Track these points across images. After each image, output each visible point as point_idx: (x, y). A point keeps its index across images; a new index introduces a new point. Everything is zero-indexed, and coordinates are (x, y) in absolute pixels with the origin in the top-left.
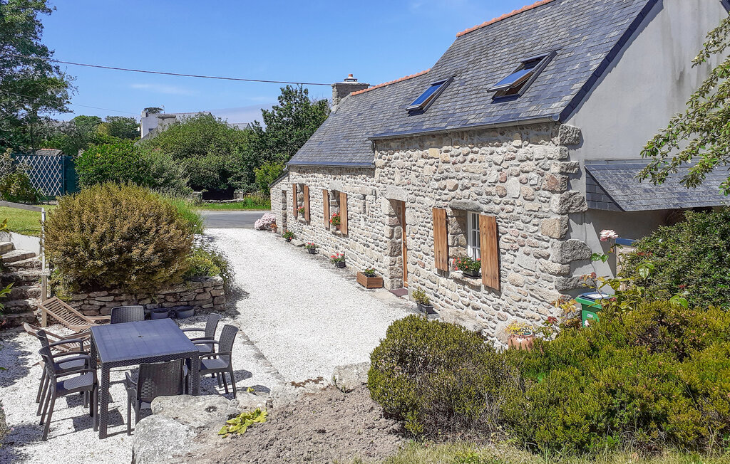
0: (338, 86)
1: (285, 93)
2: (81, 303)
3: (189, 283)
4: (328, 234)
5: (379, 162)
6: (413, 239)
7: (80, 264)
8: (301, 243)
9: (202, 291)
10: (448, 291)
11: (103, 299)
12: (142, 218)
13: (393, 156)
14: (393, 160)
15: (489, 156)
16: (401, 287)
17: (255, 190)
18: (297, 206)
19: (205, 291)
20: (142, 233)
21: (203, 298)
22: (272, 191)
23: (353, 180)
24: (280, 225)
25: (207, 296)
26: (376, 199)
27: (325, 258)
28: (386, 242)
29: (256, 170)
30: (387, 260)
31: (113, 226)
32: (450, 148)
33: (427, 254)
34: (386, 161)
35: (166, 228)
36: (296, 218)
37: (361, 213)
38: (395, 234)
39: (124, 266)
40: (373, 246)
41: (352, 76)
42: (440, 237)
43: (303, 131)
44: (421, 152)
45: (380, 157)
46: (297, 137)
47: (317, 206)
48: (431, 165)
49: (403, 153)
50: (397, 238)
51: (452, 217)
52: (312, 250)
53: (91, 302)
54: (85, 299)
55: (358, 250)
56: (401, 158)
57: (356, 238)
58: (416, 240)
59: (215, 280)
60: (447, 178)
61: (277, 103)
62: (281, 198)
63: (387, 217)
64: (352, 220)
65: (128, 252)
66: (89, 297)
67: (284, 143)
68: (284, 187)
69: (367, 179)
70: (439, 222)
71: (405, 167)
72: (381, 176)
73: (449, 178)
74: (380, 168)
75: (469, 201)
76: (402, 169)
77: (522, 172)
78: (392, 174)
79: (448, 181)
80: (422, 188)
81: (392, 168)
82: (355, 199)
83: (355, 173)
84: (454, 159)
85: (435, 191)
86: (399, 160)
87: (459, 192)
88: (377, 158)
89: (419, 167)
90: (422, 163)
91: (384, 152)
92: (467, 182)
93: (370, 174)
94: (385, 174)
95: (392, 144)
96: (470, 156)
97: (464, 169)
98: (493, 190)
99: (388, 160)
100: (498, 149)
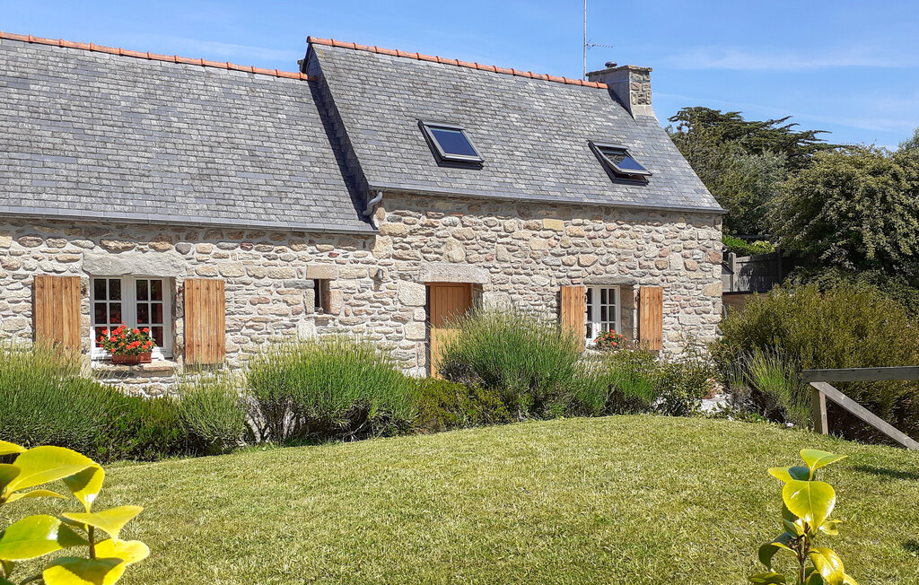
13: (445, 222)
14: (441, 226)
15: (646, 233)
26: (377, 284)
32: (587, 221)
37: (299, 312)
44: (523, 222)
45: (399, 220)
48: (546, 238)
49: (476, 220)
60: (577, 253)
69: (336, 251)
70: (573, 302)
71: (478, 238)
72: (395, 249)
73: (582, 253)
74: (396, 236)
75: (615, 275)
76: (469, 240)
77: (685, 248)
78: (437, 246)
79: (580, 256)
80: (526, 265)
81: (437, 237)
82: (271, 288)
83: (269, 240)
84: (592, 234)
85: (554, 267)
86: (459, 227)
87: (602, 267)
88: (382, 219)
89: (520, 239)
90: (527, 234)
91: (411, 213)
92: (613, 258)
93: (354, 244)
94: (413, 245)
95: (440, 204)
96: (618, 232)
97: (609, 244)
98: (652, 264)
99: (422, 225)
100: (657, 228)
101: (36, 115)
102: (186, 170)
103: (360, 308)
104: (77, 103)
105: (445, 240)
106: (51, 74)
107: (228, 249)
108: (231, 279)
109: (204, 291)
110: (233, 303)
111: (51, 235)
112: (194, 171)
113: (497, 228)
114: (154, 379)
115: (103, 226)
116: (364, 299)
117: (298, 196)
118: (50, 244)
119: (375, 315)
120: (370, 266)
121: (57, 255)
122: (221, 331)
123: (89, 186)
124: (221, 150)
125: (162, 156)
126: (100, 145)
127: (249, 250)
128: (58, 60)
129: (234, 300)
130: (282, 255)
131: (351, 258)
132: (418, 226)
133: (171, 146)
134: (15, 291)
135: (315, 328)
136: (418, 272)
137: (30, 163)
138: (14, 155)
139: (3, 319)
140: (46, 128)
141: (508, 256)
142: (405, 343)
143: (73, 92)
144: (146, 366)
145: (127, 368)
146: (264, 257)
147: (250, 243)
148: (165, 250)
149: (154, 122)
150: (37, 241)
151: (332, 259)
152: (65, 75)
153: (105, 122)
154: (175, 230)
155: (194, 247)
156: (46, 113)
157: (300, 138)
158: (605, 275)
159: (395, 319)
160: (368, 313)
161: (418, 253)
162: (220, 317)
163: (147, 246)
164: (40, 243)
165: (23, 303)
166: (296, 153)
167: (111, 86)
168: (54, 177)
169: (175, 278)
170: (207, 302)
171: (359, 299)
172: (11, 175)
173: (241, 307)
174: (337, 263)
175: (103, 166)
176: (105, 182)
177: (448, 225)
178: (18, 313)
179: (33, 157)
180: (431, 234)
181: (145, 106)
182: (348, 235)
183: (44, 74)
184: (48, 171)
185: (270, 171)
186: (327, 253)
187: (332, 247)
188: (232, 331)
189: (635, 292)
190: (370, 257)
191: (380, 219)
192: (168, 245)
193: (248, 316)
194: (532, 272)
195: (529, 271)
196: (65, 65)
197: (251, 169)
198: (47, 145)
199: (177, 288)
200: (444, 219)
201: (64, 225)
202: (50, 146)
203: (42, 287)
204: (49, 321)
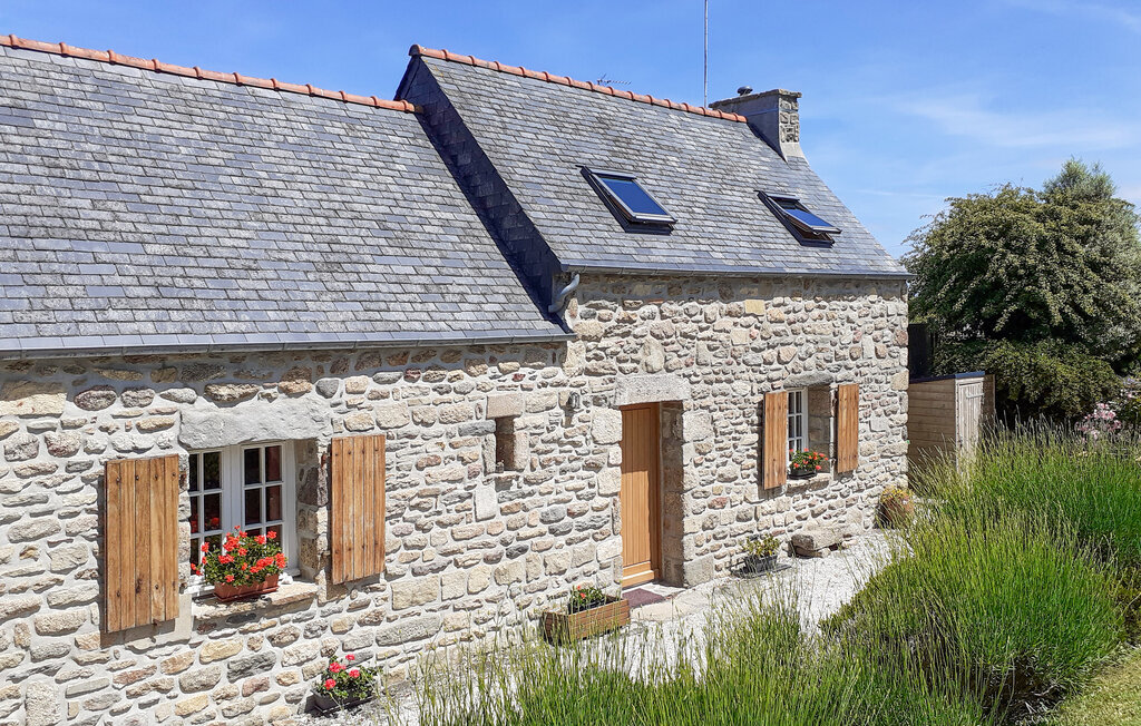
6: (698, 465)
10: (776, 516)
13: (644, 313)
14: (640, 320)
26: (568, 416)
28: (607, 506)
32: (786, 300)
33: (732, 479)
40: (549, 539)
42: (776, 438)
44: (724, 306)
45: (591, 315)
48: (747, 326)
49: (675, 307)
56: (664, 315)
58: (706, 464)
60: (777, 345)
63: (617, 448)
69: (522, 371)
70: (776, 414)
71: (678, 334)
72: (588, 359)
73: (782, 345)
74: (589, 341)
75: (812, 372)
76: (668, 337)
77: (876, 329)
78: (635, 351)
79: (780, 348)
80: (728, 368)
81: (636, 337)
82: (444, 440)
83: (440, 363)
84: (792, 316)
85: (754, 368)
86: (658, 320)
87: (801, 362)
88: (576, 316)
89: (720, 331)
90: (727, 322)
91: (607, 303)
92: (812, 348)
93: (543, 358)
94: (608, 351)
95: (639, 288)
96: (816, 313)
97: (809, 329)
98: (846, 352)
99: (618, 321)
100: (851, 304)
101: (57, 172)
102: (305, 256)
103: (548, 456)
104: (116, 150)
105: (643, 340)
106: (61, 101)
107: (389, 382)
108: (393, 432)
109: (358, 456)
110: (394, 472)
111: (129, 384)
112: (316, 257)
113: (698, 317)
114: (284, 617)
115: (209, 361)
116: (554, 441)
117: (461, 289)
118: (129, 400)
119: (565, 465)
120: (561, 389)
121: (139, 420)
122: (379, 520)
123: (175, 292)
124: (341, 222)
125: (264, 235)
126: (170, 220)
127: (414, 381)
128: (65, 77)
129: (395, 465)
130: (456, 384)
131: (539, 379)
132: (613, 323)
133: (273, 218)
134: (70, 495)
135: (496, 495)
136: (612, 393)
137: (72, 256)
138: (42, 243)
139: (50, 550)
140: (80, 194)
141: (708, 356)
142: (599, 501)
143: (104, 131)
144: (274, 597)
145: (247, 607)
146: (434, 390)
147: (418, 369)
148: (302, 394)
149: (236, 180)
150: (107, 397)
151: (517, 384)
152: (84, 104)
153: (166, 181)
154: (316, 358)
155: (343, 383)
156: (73, 169)
157: (433, 199)
158: (803, 373)
159: (588, 467)
160: (558, 463)
161: (613, 363)
162: (379, 496)
163: (276, 389)
164: (111, 400)
165: (84, 516)
166: (435, 222)
167: (158, 122)
168: (118, 280)
169: (315, 439)
170: (362, 473)
171: (548, 442)
172: (48, 279)
173: (405, 476)
174: (523, 389)
175: (185, 255)
176: (197, 283)
177: (648, 316)
178: (76, 534)
179: (76, 245)
180: (627, 334)
181: (216, 154)
182: (536, 343)
183: (50, 100)
184: (104, 269)
185: (416, 252)
186: (511, 376)
187: (517, 364)
188: (392, 517)
189: (832, 392)
190: (561, 376)
191: (573, 316)
192: (305, 385)
193: (413, 489)
194: (732, 378)
195: (730, 376)
196: (79, 87)
197: (391, 251)
198: (90, 224)
199: (320, 455)
200: (642, 309)
201: (151, 364)
202: (96, 225)
203: (118, 482)
204: (129, 543)
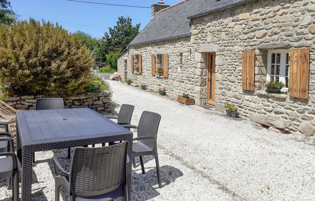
0: (155, 6)
1: (120, 20)
2: (15, 103)
3: (89, 93)
4: (154, 79)
5: (194, 31)
6: (221, 74)
7: (13, 73)
8: (136, 85)
9: (97, 99)
10: (252, 103)
11: (31, 101)
12: (58, 43)
13: (207, 26)
14: (206, 28)
15: (302, 7)
16: (205, 104)
17: (106, 65)
18: (134, 67)
19: (99, 99)
20: (59, 54)
21: (98, 103)
22: (118, 61)
23: (173, 46)
24: (123, 78)
25: (100, 102)
26: (191, 54)
27: (152, 91)
28: (197, 78)
29: (107, 55)
30: (198, 89)
31: (37, 45)
32: (261, 9)
33: (233, 82)
34: (200, 30)
35: (75, 51)
36: (133, 73)
37: (178, 64)
38: (204, 74)
39: (46, 76)
40: (187, 81)
41: (162, 1)
42: (248, 69)
43: (129, 38)
44: (231, 18)
45: (196, 29)
46: (126, 40)
47: (147, 65)
48: (241, 24)
49: (215, 22)
50: (204, 76)
51: (259, 55)
52: (144, 88)
53: (22, 103)
54: (18, 101)
55: (175, 85)
56: (212, 26)
57: (174, 79)
58: (223, 74)
59: (105, 93)
60: (256, 30)
61: (116, 25)
62: (124, 64)
63: (200, 64)
64: (171, 69)
65: (49, 66)
66: (21, 99)
67: (120, 43)
68: (126, 58)
70: (248, 60)
71: (216, 30)
72: (195, 40)
74: (195, 35)
76: (213, 32)
78: (205, 37)
80: (232, 41)
81: (205, 33)
82: (174, 56)
84: (264, 16)
85: (244, 41)
88: (192, 29)
89: (230, 28)
90: (232, 24)
91: (199, 25)
92: (276, 30)
93: (187, 40)
94: (199, 38)
95: (206, 19)
96: (282, 11)
97: (275, 21)
98: (305, 30)
103: (188, 63)
107: (169, 46)
108: (169, 54)
113: (222, 24)
115: (158, 43)
119: (190, 65)
120: (189, 47)
130: (176, 46)
131: (186, 45)
135: (180, 69)
136: (199, 48)
141: (226, 37)
142: (196, 76)
151: (183, 46)
154: (164, 42)
155: (166, 46)
158: (271, 42)
159: (194, 67)
161: (200, 41)
162: (167, 65)
163: (161, 47)
171: (188, 59)
187: (183, 42)
190: (190, 44)
194: (233, 45)
